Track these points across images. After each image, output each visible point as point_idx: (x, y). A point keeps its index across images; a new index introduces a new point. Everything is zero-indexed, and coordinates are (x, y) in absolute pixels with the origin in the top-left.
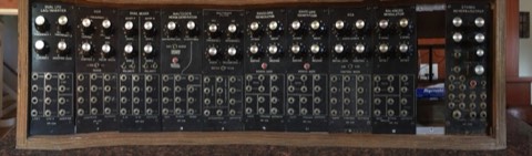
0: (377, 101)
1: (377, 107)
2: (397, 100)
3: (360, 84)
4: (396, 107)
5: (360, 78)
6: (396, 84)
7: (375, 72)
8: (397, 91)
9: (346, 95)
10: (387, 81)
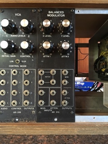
0: (41, 92)
1: (41, 98)
2: (58, 91)
3: (26, 77)
4: (57, 98)
5: (26, 71)
6: (57, 77)
7: (39, 67)
8: (58, 83)
9: (14, 88)
10: (50, 74)
